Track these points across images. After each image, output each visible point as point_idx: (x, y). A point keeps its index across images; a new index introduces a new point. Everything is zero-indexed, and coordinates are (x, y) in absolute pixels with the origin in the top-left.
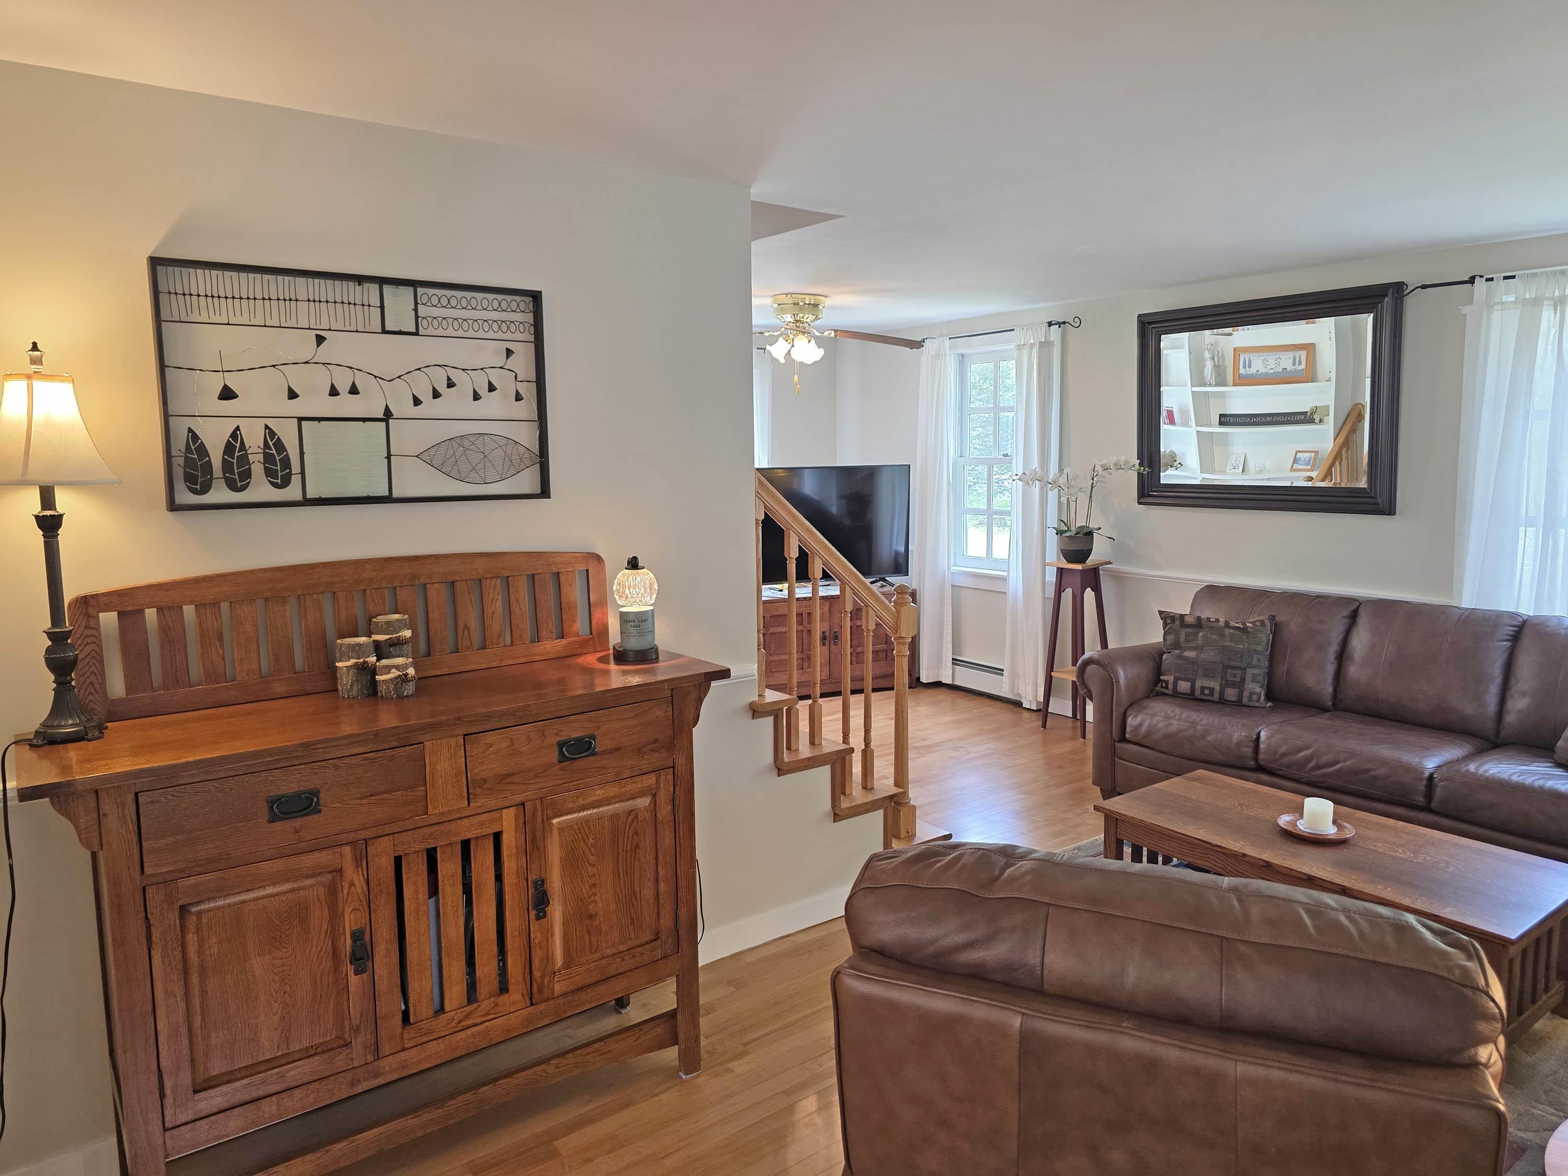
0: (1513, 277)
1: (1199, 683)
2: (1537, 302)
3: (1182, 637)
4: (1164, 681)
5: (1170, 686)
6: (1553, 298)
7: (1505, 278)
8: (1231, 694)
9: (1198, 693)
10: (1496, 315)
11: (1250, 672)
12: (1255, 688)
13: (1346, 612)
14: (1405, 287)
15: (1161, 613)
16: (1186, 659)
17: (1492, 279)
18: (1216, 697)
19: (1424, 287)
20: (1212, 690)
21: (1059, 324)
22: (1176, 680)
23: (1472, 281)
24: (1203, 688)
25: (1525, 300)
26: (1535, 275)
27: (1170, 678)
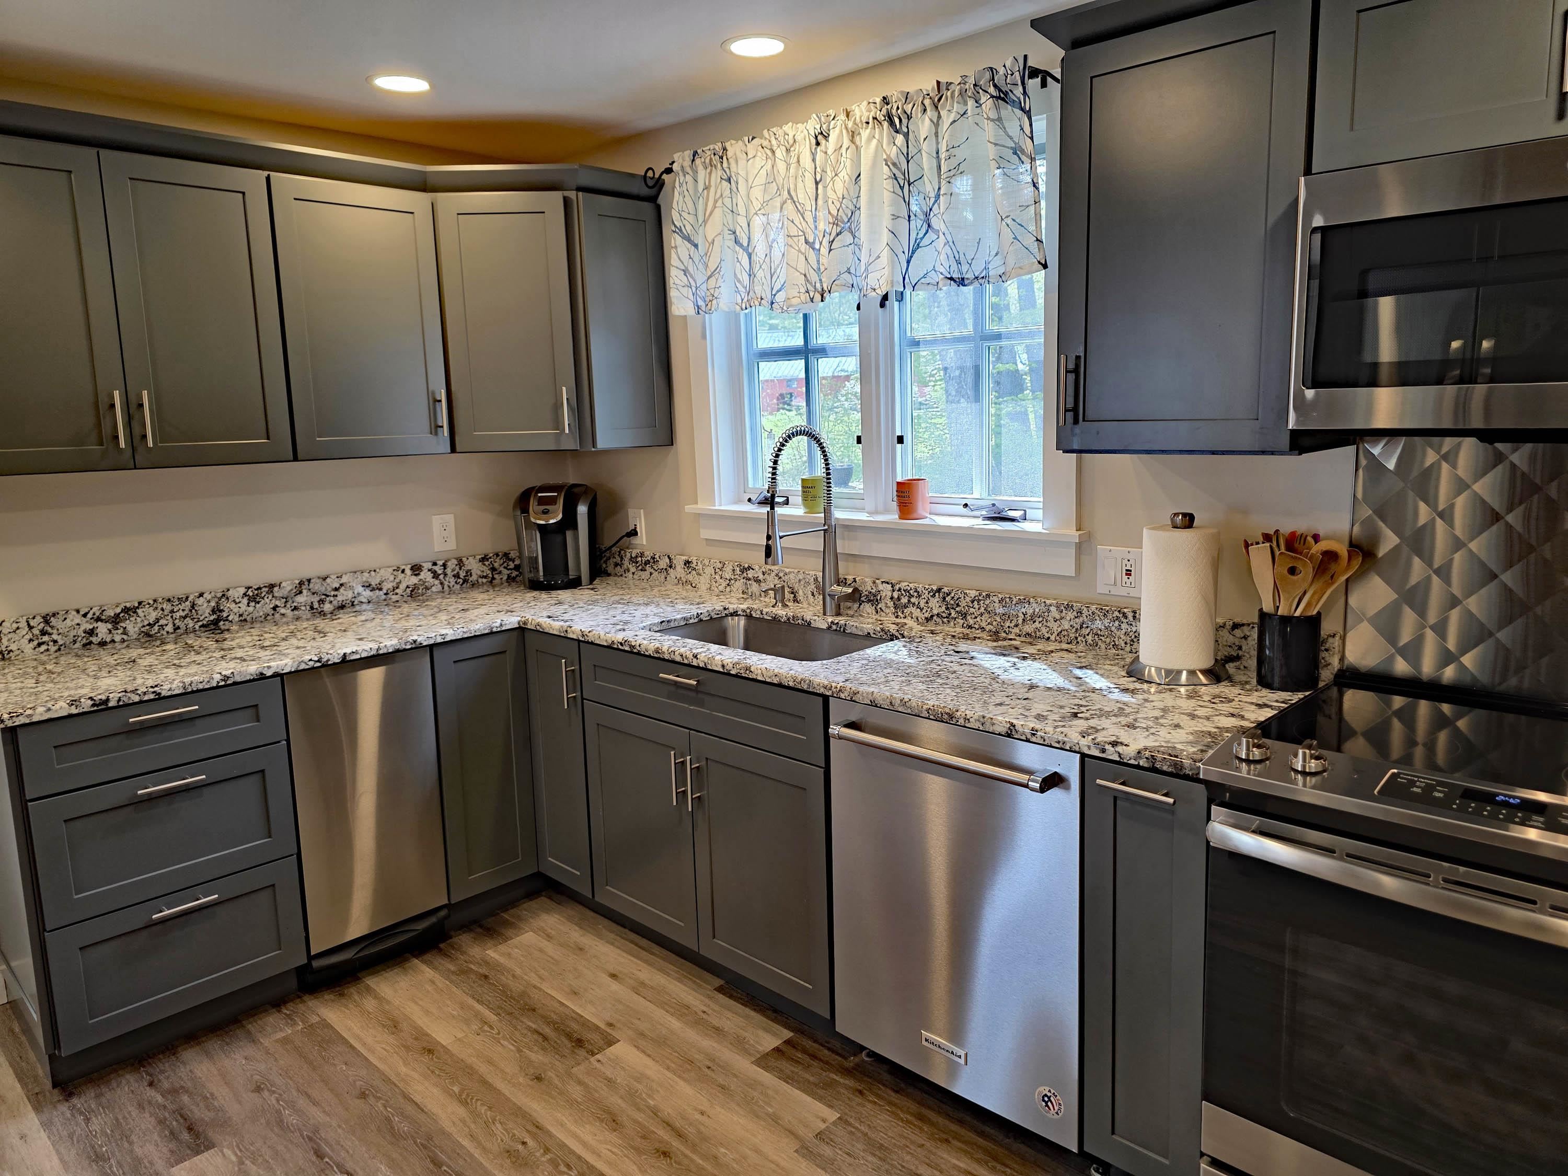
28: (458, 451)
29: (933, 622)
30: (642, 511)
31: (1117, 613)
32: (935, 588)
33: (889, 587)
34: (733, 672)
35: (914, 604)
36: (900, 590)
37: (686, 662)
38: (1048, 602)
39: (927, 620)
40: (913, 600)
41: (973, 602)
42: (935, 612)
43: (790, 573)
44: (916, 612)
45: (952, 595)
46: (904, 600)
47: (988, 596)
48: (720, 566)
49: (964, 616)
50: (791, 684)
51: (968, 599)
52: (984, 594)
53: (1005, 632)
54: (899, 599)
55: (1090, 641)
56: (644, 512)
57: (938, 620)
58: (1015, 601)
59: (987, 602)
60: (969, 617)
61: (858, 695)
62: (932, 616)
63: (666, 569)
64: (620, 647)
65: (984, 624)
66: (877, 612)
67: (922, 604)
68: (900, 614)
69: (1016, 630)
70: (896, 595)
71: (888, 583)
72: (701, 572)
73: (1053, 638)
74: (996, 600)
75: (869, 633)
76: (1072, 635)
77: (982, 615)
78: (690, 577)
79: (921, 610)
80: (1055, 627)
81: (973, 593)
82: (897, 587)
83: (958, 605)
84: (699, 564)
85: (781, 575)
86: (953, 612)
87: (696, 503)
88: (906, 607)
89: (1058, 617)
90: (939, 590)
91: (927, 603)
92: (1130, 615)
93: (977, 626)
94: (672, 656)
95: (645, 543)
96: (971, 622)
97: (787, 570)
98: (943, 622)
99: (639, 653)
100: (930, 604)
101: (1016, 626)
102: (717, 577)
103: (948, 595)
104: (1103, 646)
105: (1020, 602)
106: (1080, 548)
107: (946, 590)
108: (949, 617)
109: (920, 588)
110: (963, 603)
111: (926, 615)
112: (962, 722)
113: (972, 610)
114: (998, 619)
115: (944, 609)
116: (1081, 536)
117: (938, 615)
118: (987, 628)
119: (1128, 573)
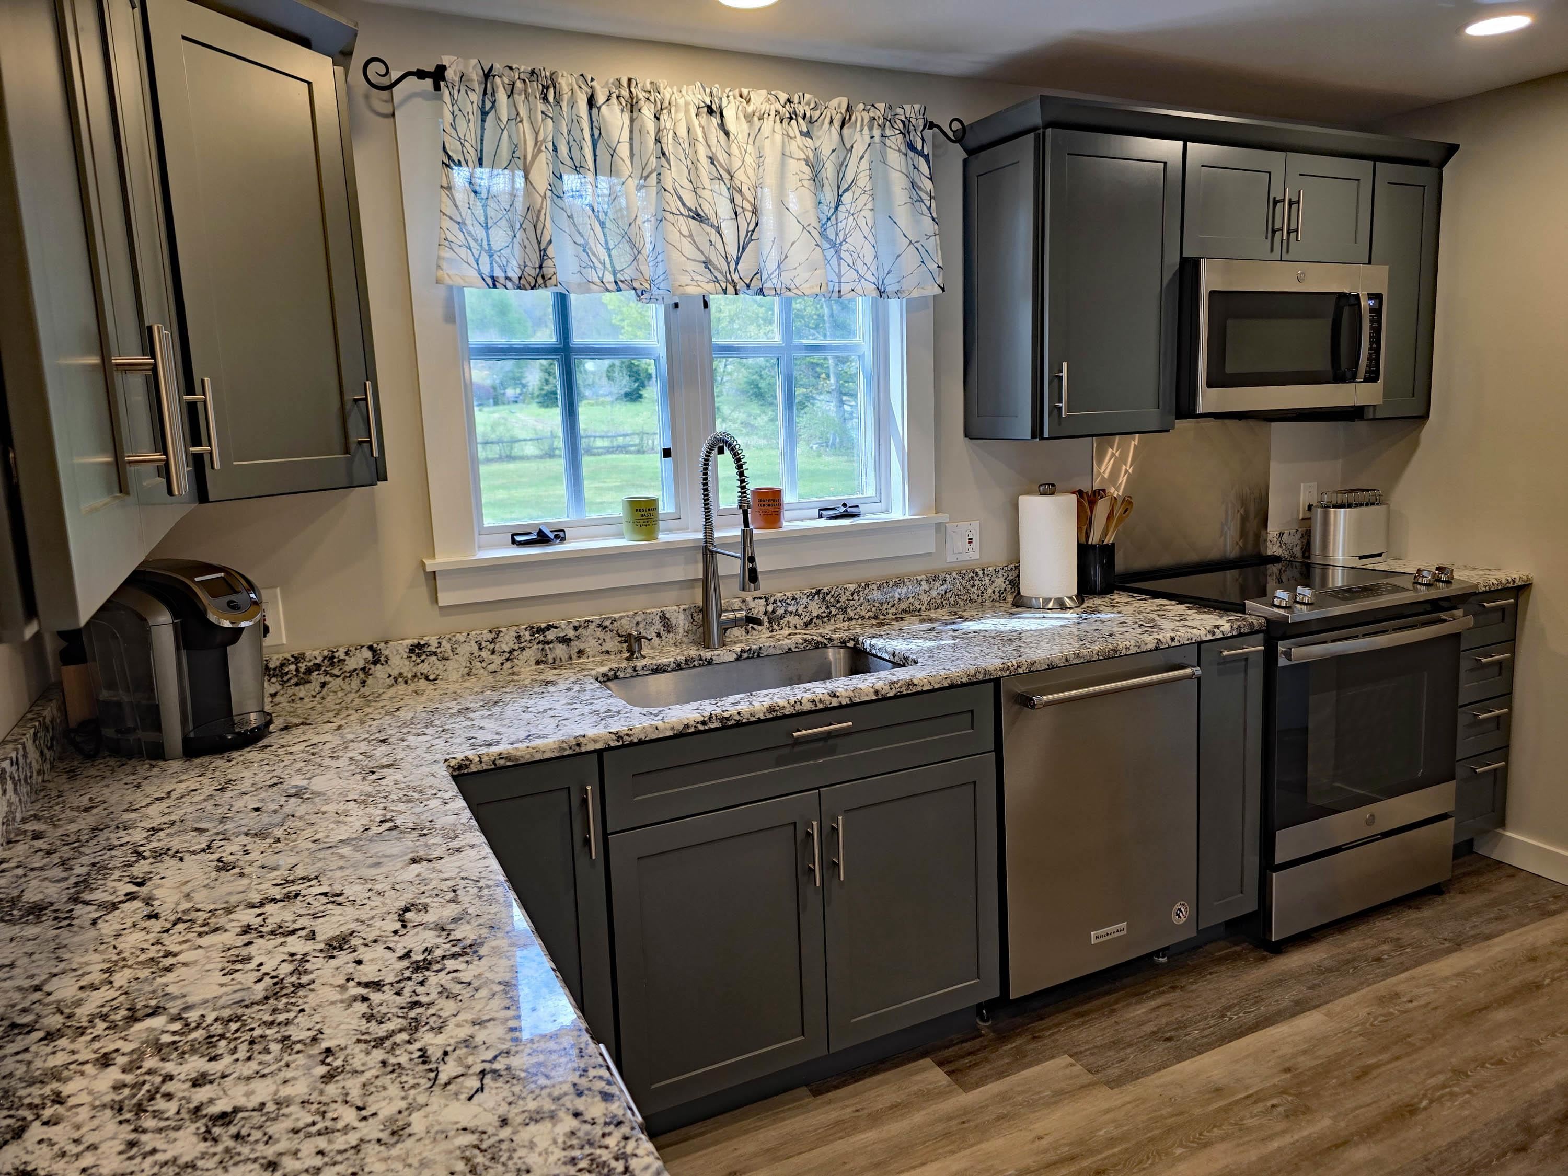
28: (211, 498)
29: (813, 624)
30: (278, 589)
31: (971, 574)
32: (814, 591)
33: (763, 602)
34: (891, 694)
35: (791, 613)
36: (775, 602)
37: (820, 706)
38: (919, 578)
39: (806, 624)
40: (790, 609)
41: (852, 595)
42: (815, 614)
43: (621, 618)
44: (794, 620)
45: (833, 593)
46: (780, 612)
47: (867, 585)
48: (490, 637)
49: (844, 610)
51: (848, 593)
52: (863, 584)
53: (883, 614)
54: (774, 611)
55: (952, 602)
56: (282, 592)
57: (819, 622)
58: (891, 583)
59: (866, 591)
60: (849, 610)
61: (1036, 665)
62: (811, 620)
63: (363, 669)
64: (701, 727)
65: (863, 613)
66: (748, 633)
67: (800, 611)
68: (775, 627)
69: (893, 610)
70: (770, 608)
71: (760, 598)
72: (449, 654)
73: (923, 608)
74: (874, 587)
75: (790, 649)
76: (939, 601)
77: (861, 605)
78: (424, 668)
79: (800, 616)
80: (925, 598)
81: (852, 587)
82: (772, 600)
83: (838, 602)
84: (444, 643)
85: (607, 623)
86: (834, 611)
87: (434, 556)
88: (782, 617)
89: (927, 589)
90: (818, 592)
91: (806, 607)
92: (981, 573)
93: (856, 617)
94: (798, 707)
95: (285, 642)
96: (851, 613)
97: (616, 616)
98: (823, 622)
99: (739, 724)
100: (809, 609)
101: (893, 606)
102: (484, 654)
103: (828, 594)
104: (962, 603)
105: (896, 585)
106: (939, 527)
107: (825, 590)
108: (830, 616)
109: (798, 594)
110: (843, 598)
111: (805, 620)
112: (1124, 652)
113: (852, 603)
114: (877, 605)
115: (824, 609)
116: (943, 518)
117: (818, 617)
118: (867, 616)
119: (970, 540)
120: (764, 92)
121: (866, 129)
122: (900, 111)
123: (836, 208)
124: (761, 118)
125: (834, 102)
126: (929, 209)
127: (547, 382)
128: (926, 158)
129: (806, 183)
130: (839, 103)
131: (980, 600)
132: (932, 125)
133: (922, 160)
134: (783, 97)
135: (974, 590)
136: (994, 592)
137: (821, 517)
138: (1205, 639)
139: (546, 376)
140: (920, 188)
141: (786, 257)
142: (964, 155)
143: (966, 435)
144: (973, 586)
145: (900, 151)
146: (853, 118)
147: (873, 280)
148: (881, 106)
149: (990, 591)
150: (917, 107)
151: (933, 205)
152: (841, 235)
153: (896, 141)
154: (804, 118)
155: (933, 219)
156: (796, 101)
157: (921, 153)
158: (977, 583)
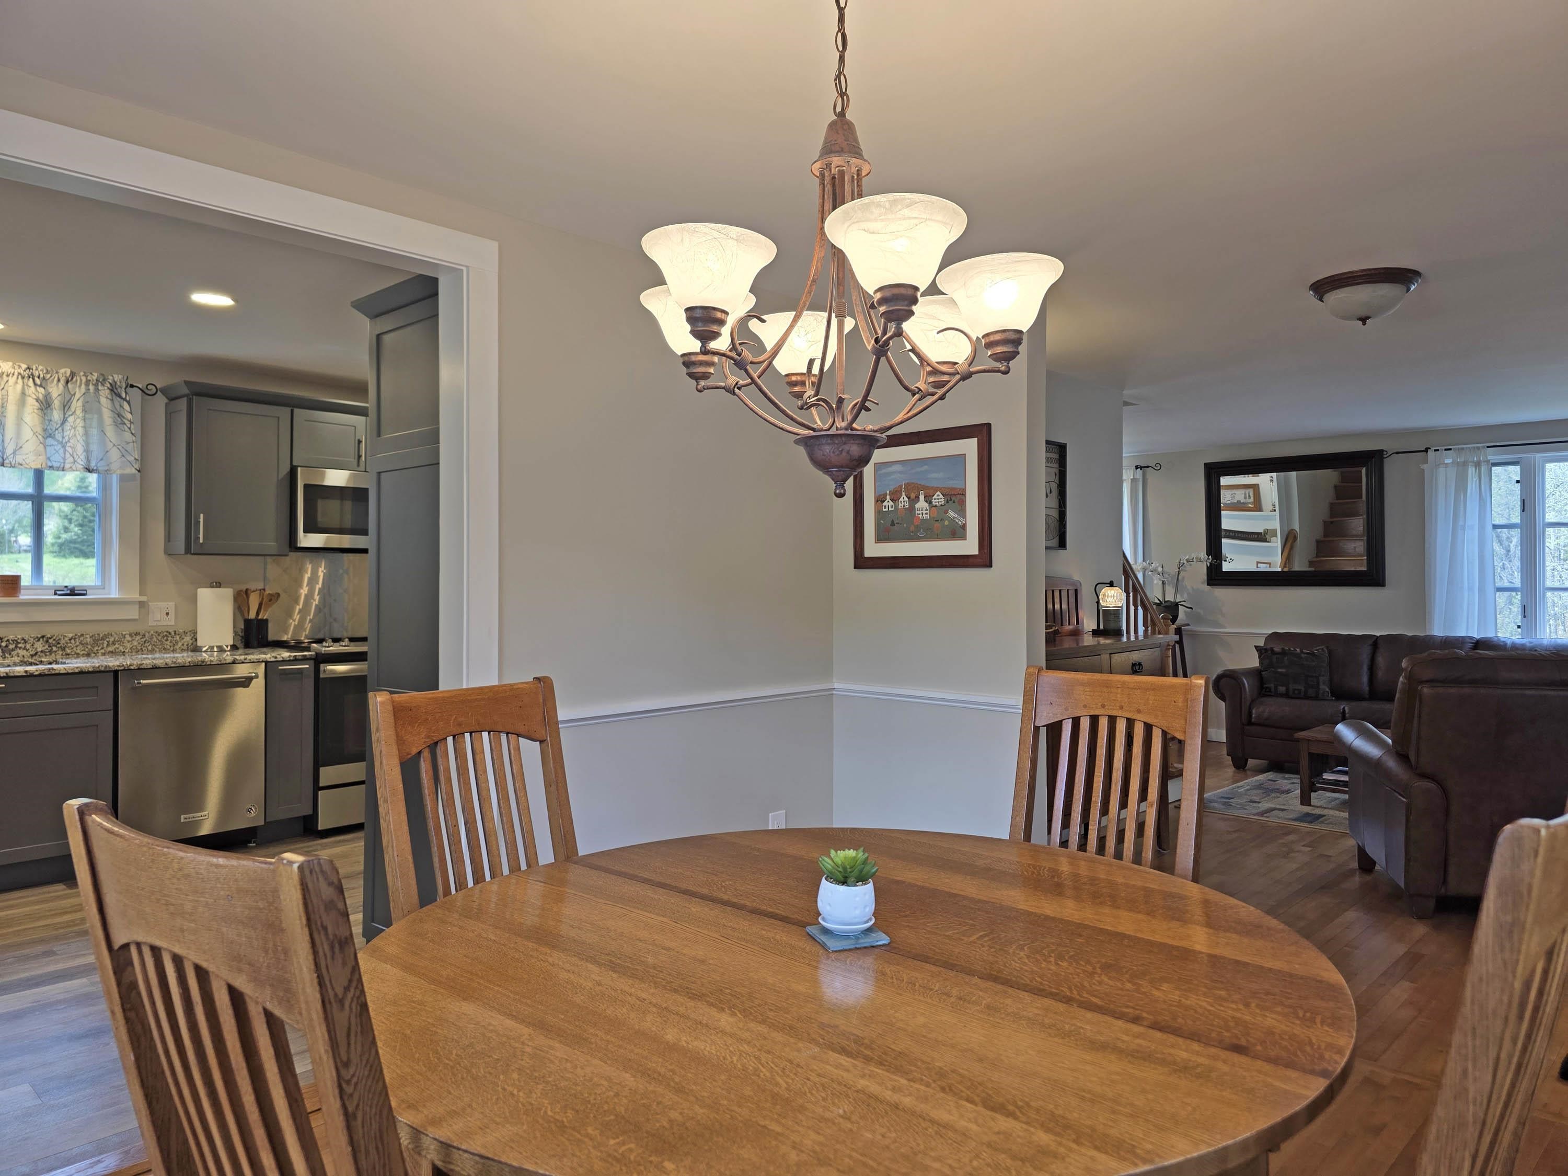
0: (1450, 449)
1: (1292, 687)
2: (1465, 464)
3: (1274, 660)
4: (1267, 688)
5: (1273, 690)
6: (1473, 462)
7: (1446, 450)
8: (1311, 692)
9: (1291, 693)
10: (1442, 470)
11: (1321, 679)
12: (1325, 688)
13: (1371, 642)
14: (1385, 453)
15: (1256, 647)
16: (1281, 673)
17: (1438, 450)
18: (1302, 694)
19: (1397, 453)
20: (1299, 690)
21: (1141, 468)
22: (1276, 687)
23: (1426, 450)
24: (1295, 690)
25: (1458, 462)
26: (1463, 449)
27: (1272, 686)
29: (38, 656)
31: (165, 633)
32: (40, 636)
35: (20, 648)
36: (8, 641)
38: (123, 633)
39: (32, 656)
40: (20, 645)
41: (70, 640)
42: (39, 650)
44: (22, 652)
45: (54, 638)
47: (82, 635)
49: (63, 649)
50: (90, 670)
51: (66, 639)
52: (79, 634)
53: (94, 653)
54: (6, 647)
55: (150, 649)
57: (42, 655)
58: (101, 636)
59: (81, 638)
60: (67, 649)
62: (36, 653)
65: (78, 651)
67: (28, 647)
68: (7, 656)
73: (127, 651)
74: (88, 637)
76: (139, 648)
77: (77, 646)
79: (27, 650)
80: (128, 645)
81: (70, 635)
83: (59, 643)
86: (54, 649)
88: (13, 650)
89: (130, 640)
90: (43, 637)
91: (32, 645)
92: (173, 633)
96: (68, 651)
100: (35, 646)
101: (102, 648)
103: (50, 639)
104: (157, 650)
105: (104, 636)
106: (142, 604)
107: (49, 636)
108: (51, 652)
109: (26, 638)
110: (62, 642)
111: (32, 653)
112: (208, 663)
113: (69, 645)
114: (89, 647)
115: (47, 647)
116: (144, 599)
117: (42, 652)
118: (82, 653)
119: (167, 614)
120: (11, 364)
121: (83, 386)
122: (111, 378)
123: (62, 424)
124: (8, 376)
125: (62, 371)
126: (130, 428)
127: (66, 530)
128: (129, 402)
129: (36, 411)
130: (65, 371)
131: (172, 649)
132: (132, 386)
133: (125, 403)
134: (24, 366)
135: (168, 642)
136: (183, 645)
137: (55, 594)
138: (269, 660)
139: (66, 523)
140: (123, 417)
141: (21, 447)
142: (166, 400)
143: (166, 552)
144: (167, 640)
145: (107, 398)
146: (74, 379)
147: (82, 463)
148: (96, 374)
149: (180, 644)
150: (120, 377)
151: (132, 427)
152: (67, 439)
153: (104, 392)
154: (39, 378)
155: (132, 433)
156: (34, 368)
157: (125, 400)
158: (170, 638)
